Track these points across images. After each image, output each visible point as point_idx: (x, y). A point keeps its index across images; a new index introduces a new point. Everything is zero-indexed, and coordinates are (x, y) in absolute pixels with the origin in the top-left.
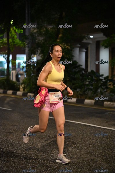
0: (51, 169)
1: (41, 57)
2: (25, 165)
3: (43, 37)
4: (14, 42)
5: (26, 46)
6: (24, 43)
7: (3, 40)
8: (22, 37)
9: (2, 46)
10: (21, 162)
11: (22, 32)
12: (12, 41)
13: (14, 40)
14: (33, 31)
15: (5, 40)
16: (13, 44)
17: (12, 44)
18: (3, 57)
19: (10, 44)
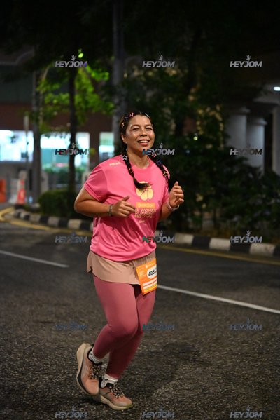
7: (60, 97)
9: (56, 113)
11: (107, 78)
13: (87, 98)
16: (84, 107)
17: (81, 109)
19: (78, 108)
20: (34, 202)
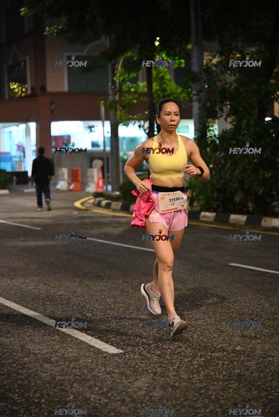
0: (268, 395)
1: (231, 123)
2: (205, 384)
3: (235, 76)
4: (164, 90)
5: (194, 98)
6: (190, 90)
7: (137, 85)
8: (183, 76)
9: (135, 101)
10: (195, 376)
11: (183, 65)
12: (158, 88)
13: (164, 85)
14: (211, 61)
15: (142, 85)
16: (161, 95)
17: (159, 96)
19: (156, 96)
20: (113, 190)
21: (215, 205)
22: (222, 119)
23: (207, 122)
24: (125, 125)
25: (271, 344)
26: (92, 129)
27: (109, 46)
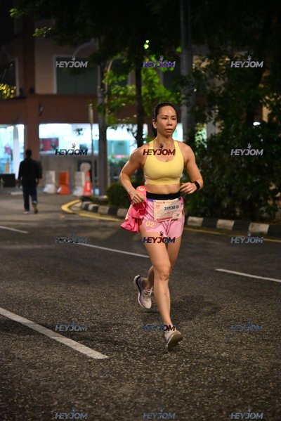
0: (253, 402)
1: (219, 127)
2: (190, 391)
3: (224, 79)
4: (152, 93)
5: (183, 101)
6: (178, 93)
7: (126, 88)
8: (172, 80)
9: (124, 104)
10: (180, 382)
11: (172, 69)
12: (147, 91)
13: (153, 89)
14: (200, 64)
15: (131, 88)
16: (150, 98)
17: (148, 99)
18: (128, 130)
19: (144, 99)
20: (100, 194)
21: (202, 210)
22: (210, 124)
23: (195, 126)
24: (113, 128)
25: (257, 351)
26: (81, 132)
27: (98, 48)
